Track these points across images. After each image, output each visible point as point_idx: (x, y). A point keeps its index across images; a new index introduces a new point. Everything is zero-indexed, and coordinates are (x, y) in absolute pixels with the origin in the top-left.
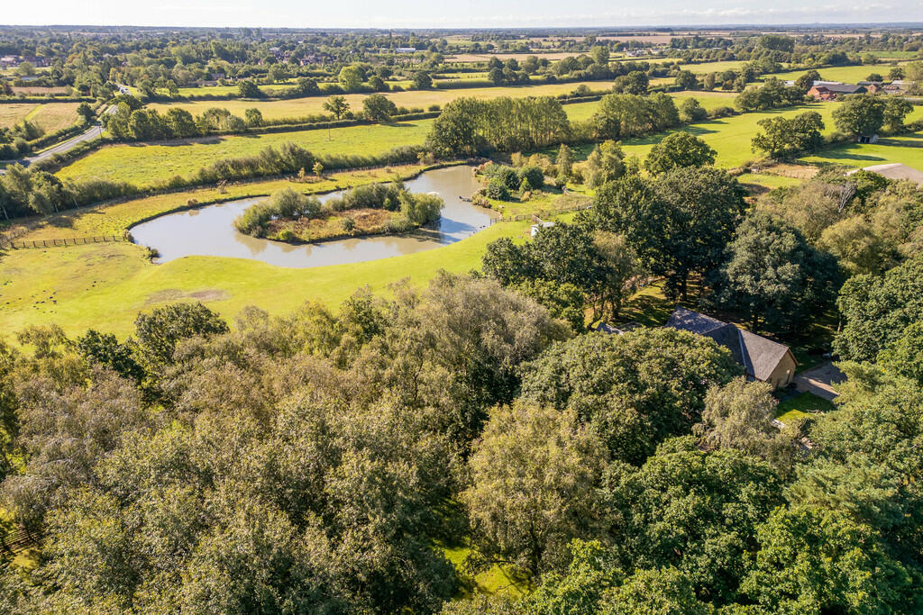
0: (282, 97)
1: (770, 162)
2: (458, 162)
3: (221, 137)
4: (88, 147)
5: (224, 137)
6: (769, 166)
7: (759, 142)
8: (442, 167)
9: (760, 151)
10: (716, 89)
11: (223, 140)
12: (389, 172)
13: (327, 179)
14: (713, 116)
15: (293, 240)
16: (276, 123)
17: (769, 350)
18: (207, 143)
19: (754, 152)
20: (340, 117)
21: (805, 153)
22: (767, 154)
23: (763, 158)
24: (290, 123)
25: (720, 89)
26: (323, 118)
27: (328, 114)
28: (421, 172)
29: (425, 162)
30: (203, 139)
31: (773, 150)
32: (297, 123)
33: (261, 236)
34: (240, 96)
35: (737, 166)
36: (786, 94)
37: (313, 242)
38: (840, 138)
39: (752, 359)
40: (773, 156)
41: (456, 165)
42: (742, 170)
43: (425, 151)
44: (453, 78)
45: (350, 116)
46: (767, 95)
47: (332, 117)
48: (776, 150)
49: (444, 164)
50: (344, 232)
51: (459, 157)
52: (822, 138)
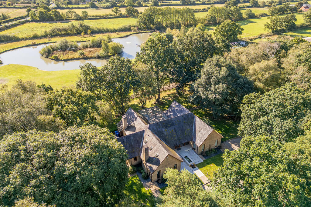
0: (104, 8)
1: (271, 34)
2: (147, 31)
3: (70, 21)
4: (20, 23)
5: (71, 21)
6: (270, 36)
7: (268, 26)
8: (140, 33)
9: (268, 29)
10: (265, 7)
11: (70, 22)
12: (118, 34)
13: (92, 36)
14: (258, 17)
15: (57, 59)
16: (93, 16)
17: (205, 129)
18: (63, 23)
19: (265, 30)
20: (118, 15)
21: (288, 31)
22: (271, 31)
23: (268, 32)
24: (98, 16)
25: (266, 7)
26: (111, 15)
27: (113, 13)
28: (130, 35)
29: (134, 31)
30: (63, 21)
31: (273, 29)
32: (101, 16)
33: (47, 57)
34: (89, 8)
35: (256, 36)
36: (290, 9)
37: (65, 60)
38: (304, 25)
39: (197, 133)
40: (273, 32)
41: (146, 32)
42: (257, 37)
43: (134, 27)
44: (169, 2)
45: (121, 14)
46: (282, 9)
47: (114, 15)
48: (274, 29)
49: (141, 32)
50: (79, 57)
51: (148, 29)
52: (295, 25)
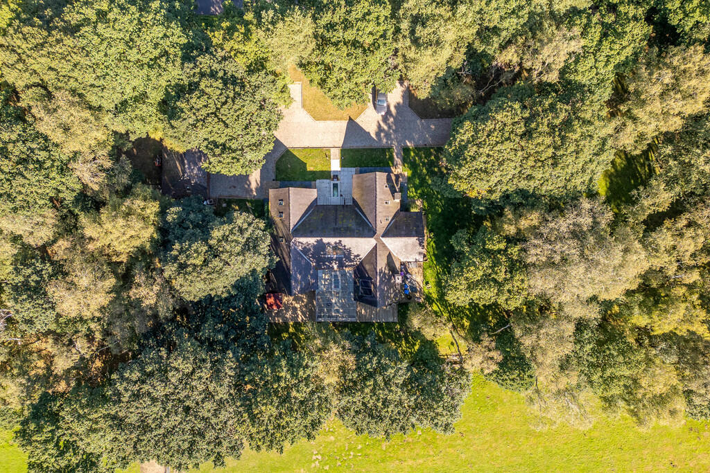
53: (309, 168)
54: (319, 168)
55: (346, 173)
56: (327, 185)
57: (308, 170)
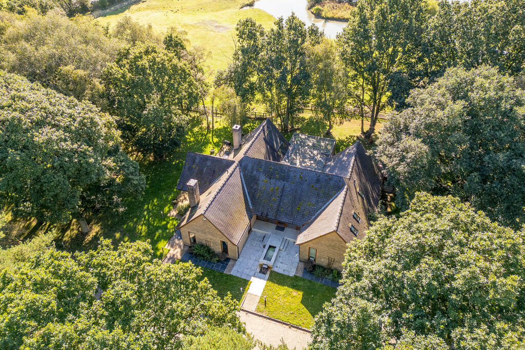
33: (310, 8)
37: (327, 19)
53: (298, 295)
54: (283, 290)
55: (247, 271)
56: (279, 265)
57: (301, 293)
